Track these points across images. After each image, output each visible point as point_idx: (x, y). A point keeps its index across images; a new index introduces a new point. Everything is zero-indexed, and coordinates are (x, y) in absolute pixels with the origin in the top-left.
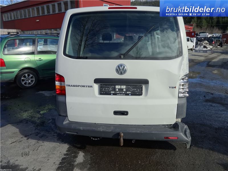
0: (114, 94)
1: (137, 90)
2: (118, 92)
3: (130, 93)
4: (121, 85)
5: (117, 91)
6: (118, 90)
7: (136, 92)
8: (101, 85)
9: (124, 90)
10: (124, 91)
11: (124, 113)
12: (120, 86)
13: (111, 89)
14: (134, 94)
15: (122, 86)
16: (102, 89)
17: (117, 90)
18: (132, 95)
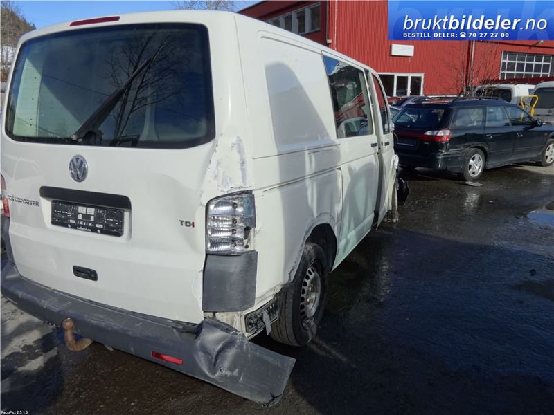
0: (74, 226)
1: (113, 222)
2: (81, 223)
3: (101, 226)
4: (87, 206)
5: (80, 220)
6: (83, 217)
7: (111, 225)
8: (56, 201)
9: (92, 219)
10: (91, 222)
11: (91, 275)
12: (85, 208)
13: (70, 214)
14: (107, 231)
15: (88, 209)
16: (57, 213)
17: (80, 217)
18: (103, 232)
